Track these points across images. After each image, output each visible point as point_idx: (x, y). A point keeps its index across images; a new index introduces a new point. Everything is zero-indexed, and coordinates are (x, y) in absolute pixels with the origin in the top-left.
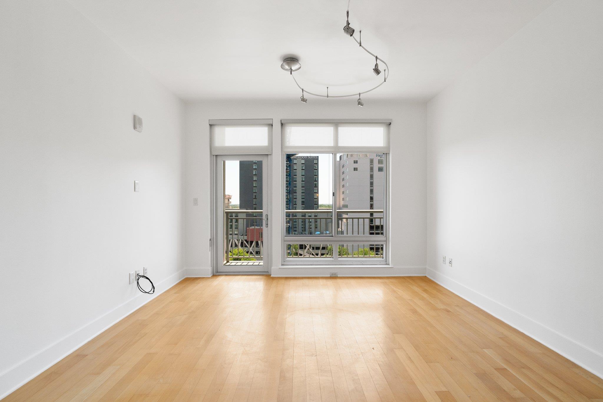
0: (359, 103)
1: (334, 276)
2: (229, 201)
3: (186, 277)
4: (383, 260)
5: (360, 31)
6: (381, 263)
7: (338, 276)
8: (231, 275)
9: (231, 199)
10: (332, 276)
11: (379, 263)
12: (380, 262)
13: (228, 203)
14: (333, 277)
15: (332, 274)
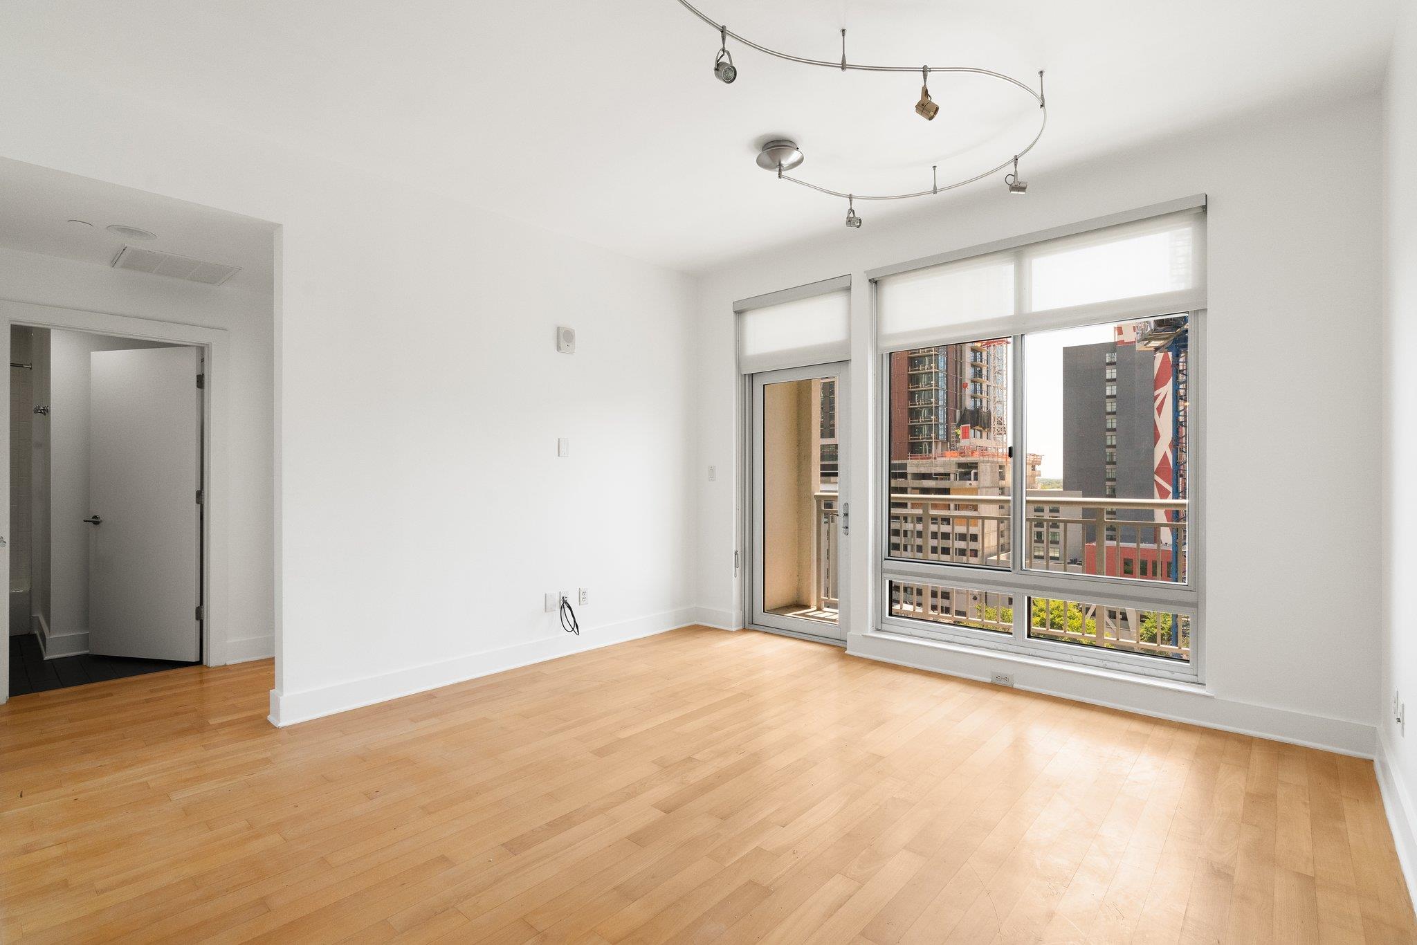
0: (1018, 188)
1: (1003, 682)
2: (1034, 469)
3: (696, 623)
4: (1187, 667)
5: (843, 30)
6: (1176, 676)
7: (1016, 686)
8: (772, 634)
9: (1039, 464)
10: (998, 682)
11: (1168, 674)
12: (1172, 672)
13: (1033, 476)
14: (1000, 686)
15: (998, 678)
